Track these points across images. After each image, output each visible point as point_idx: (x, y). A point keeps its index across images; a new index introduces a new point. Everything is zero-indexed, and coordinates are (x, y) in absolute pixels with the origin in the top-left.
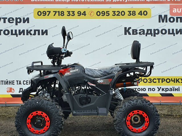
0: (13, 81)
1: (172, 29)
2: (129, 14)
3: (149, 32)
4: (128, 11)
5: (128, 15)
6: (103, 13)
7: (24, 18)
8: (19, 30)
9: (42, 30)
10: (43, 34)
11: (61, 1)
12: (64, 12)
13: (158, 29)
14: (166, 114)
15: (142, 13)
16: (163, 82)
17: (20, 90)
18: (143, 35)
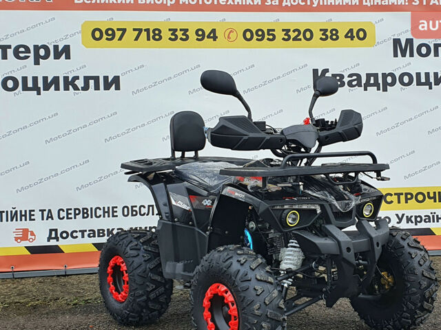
0: (30, 211)
1: (426, 73)
2: (324, 37)
3: (372, 81)
4: (321, 30)
5: (321, 39)
6: (260, 33)
8: (45, 79)
9: (104, 77)
10: (107, 87)
11: (152, 2)
12: (160, 31)
13: (393, 72)
16: (409, 201)
17: (51, 234)
18: (357, 87)
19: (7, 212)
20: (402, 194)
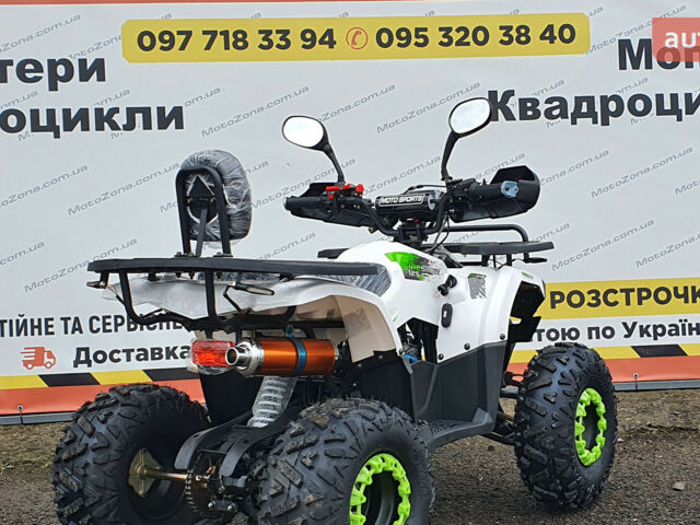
0: (47, 320)
1: (671, 95)
2: (506, 39)
3: (584, 109)
4: (501, 28)
5: (502, 42)
6: (404, 34)
7: (85, 60)
8: (67, 112)
9: (158, 108)
10: (163, 124)
12: (245, 34)
13: (618, 94)
14: (668, 425)
15: (556, 34)
16: (644, 301)
17: (78, 355)
18: (560, 119)
19: (11, 321)
20: (633, 290)
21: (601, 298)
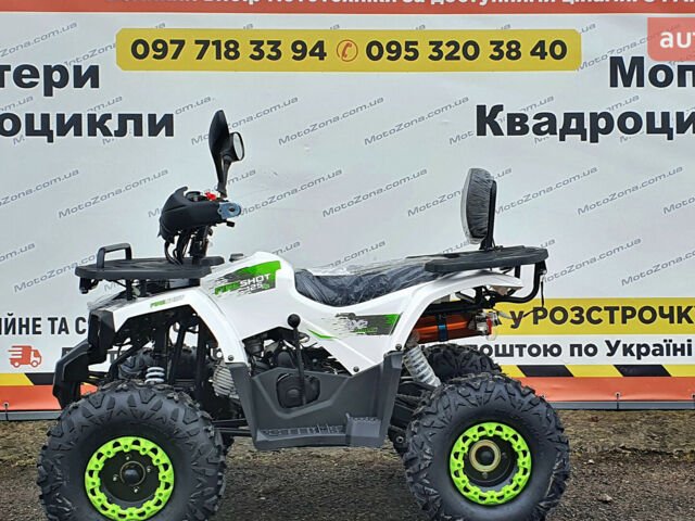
0: (34, 320)
1: (663, 113)
2: (497, 54)
3: (573, 126)
4: (492, 43)
5: (492, 57)
6: (394, 47)
7: (80, 67)
8: (60, 117)
9: (149, 115)
10: (154, 131)
12: (237, 45)
13: (608, 111)
14: (643, 447)
15: (547, 50)
16: (628, 320)
18: (548, 135)
20: (617, 308)
21: (584, 315)
